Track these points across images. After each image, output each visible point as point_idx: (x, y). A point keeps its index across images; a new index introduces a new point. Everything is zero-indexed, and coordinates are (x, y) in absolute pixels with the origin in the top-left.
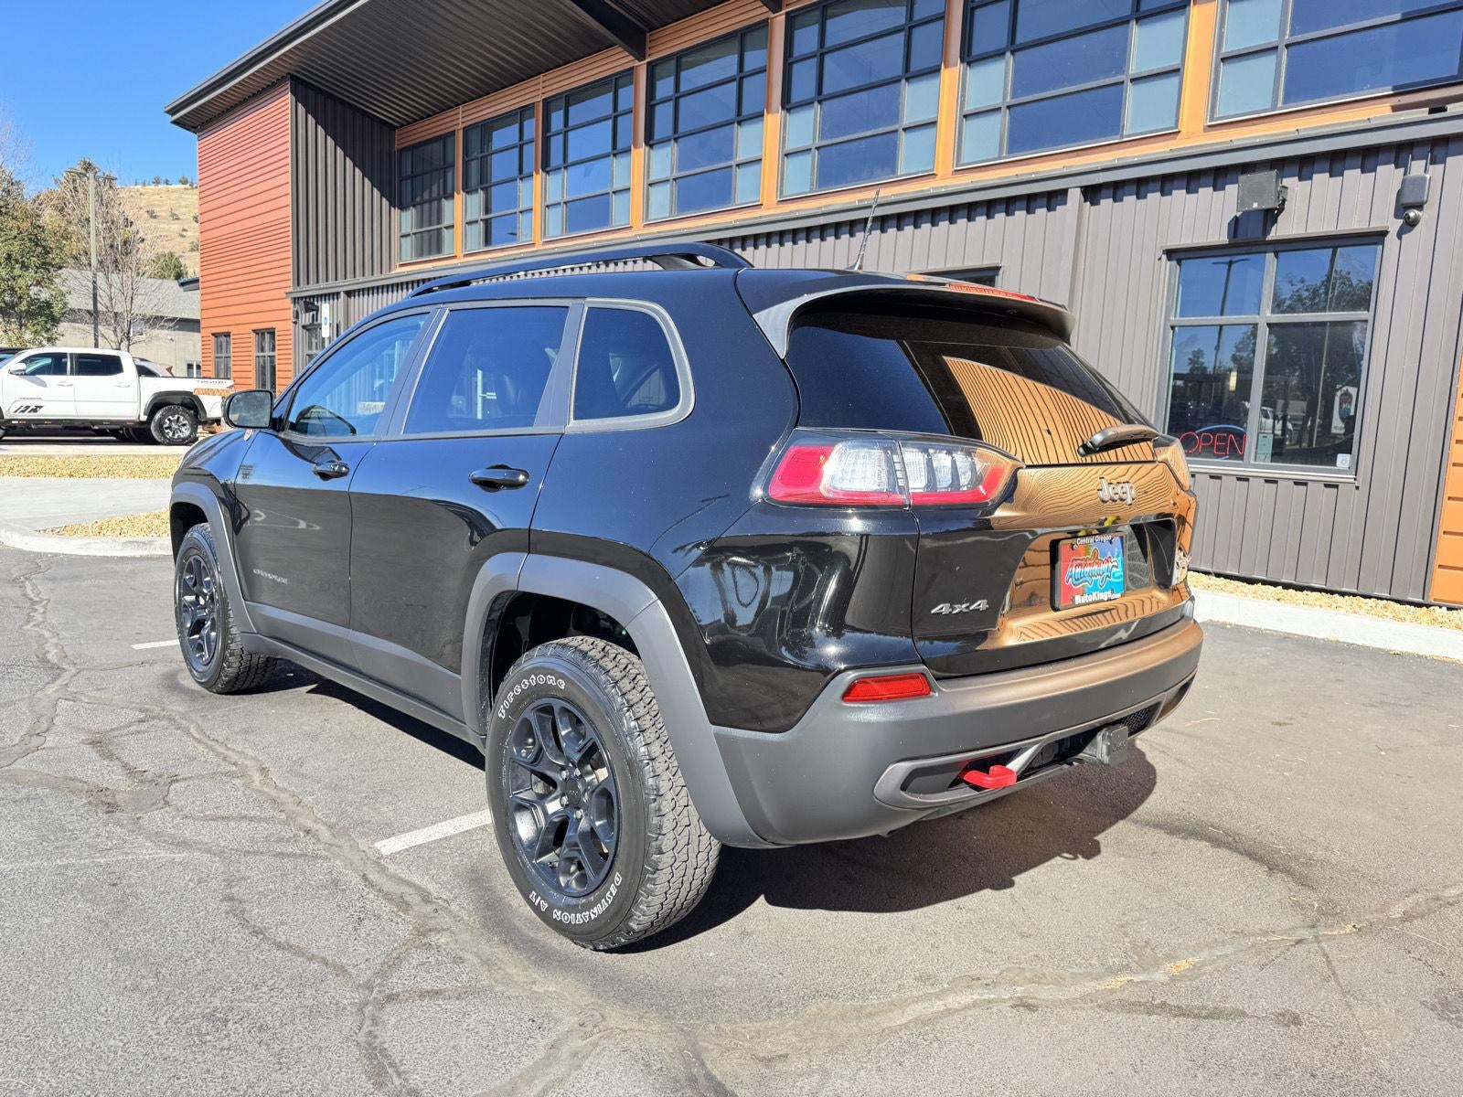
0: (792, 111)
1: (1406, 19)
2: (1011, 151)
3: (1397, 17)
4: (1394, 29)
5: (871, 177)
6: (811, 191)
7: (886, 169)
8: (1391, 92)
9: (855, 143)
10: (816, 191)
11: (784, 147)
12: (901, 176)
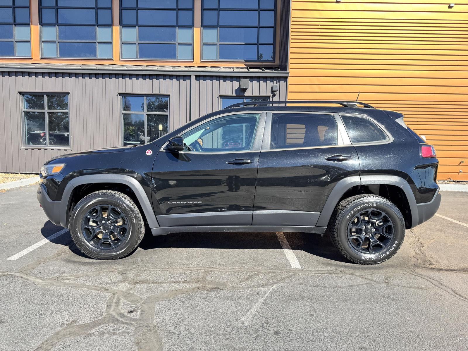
0: (43, 26)
1: (246, 44)
2: (140, 57)
3: (244, 43)
4: (243, 46)
5: (85, 56)
6: (57, 57)
7: (92, 55)
8: (244, 61)
9: (77, 43)
10: (59, 58)
11: (41, 39)
12: (99, 58)
